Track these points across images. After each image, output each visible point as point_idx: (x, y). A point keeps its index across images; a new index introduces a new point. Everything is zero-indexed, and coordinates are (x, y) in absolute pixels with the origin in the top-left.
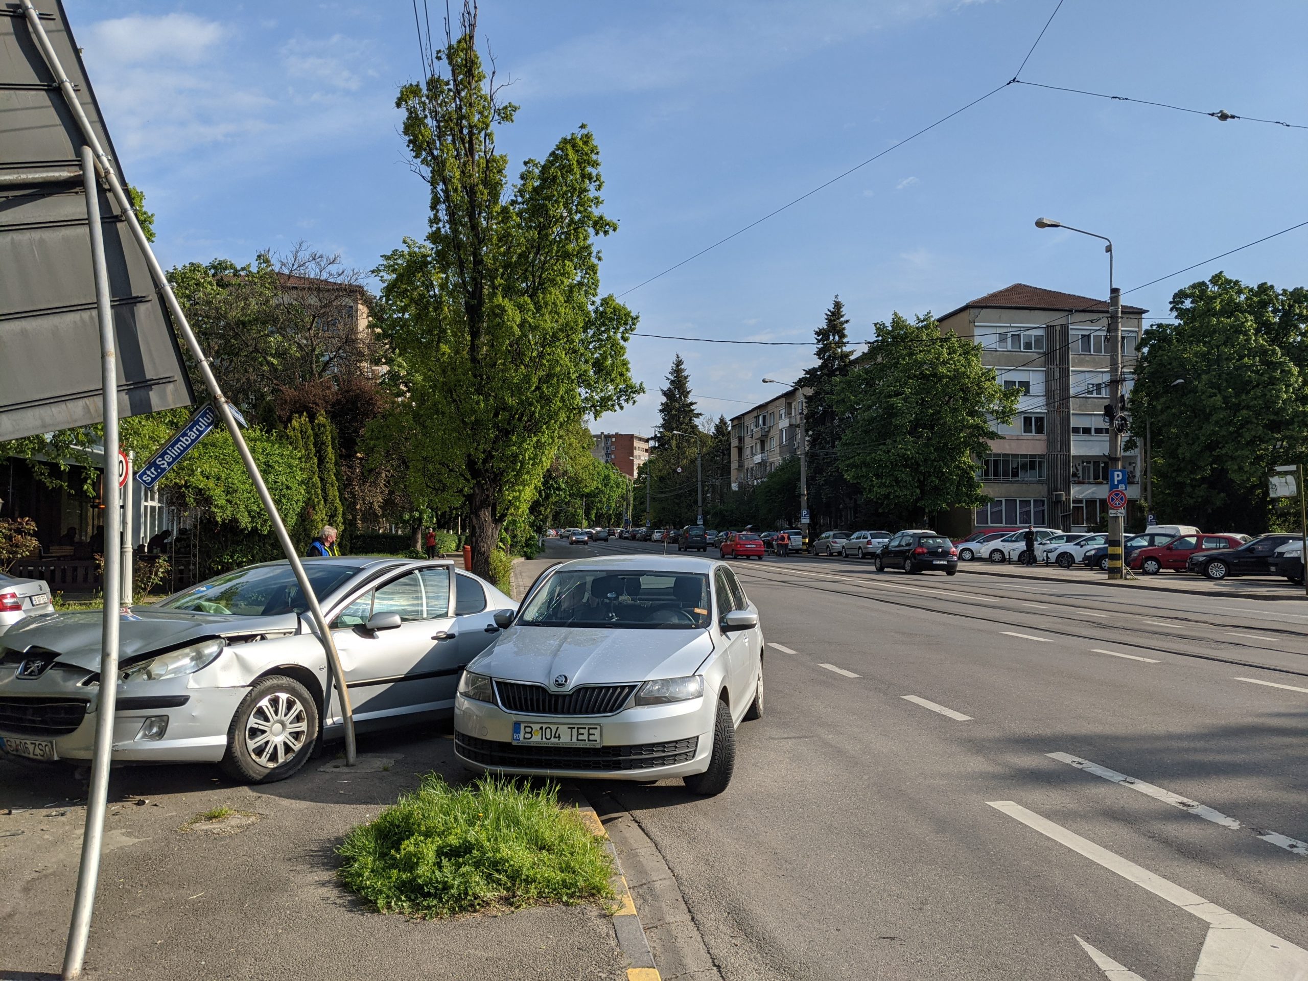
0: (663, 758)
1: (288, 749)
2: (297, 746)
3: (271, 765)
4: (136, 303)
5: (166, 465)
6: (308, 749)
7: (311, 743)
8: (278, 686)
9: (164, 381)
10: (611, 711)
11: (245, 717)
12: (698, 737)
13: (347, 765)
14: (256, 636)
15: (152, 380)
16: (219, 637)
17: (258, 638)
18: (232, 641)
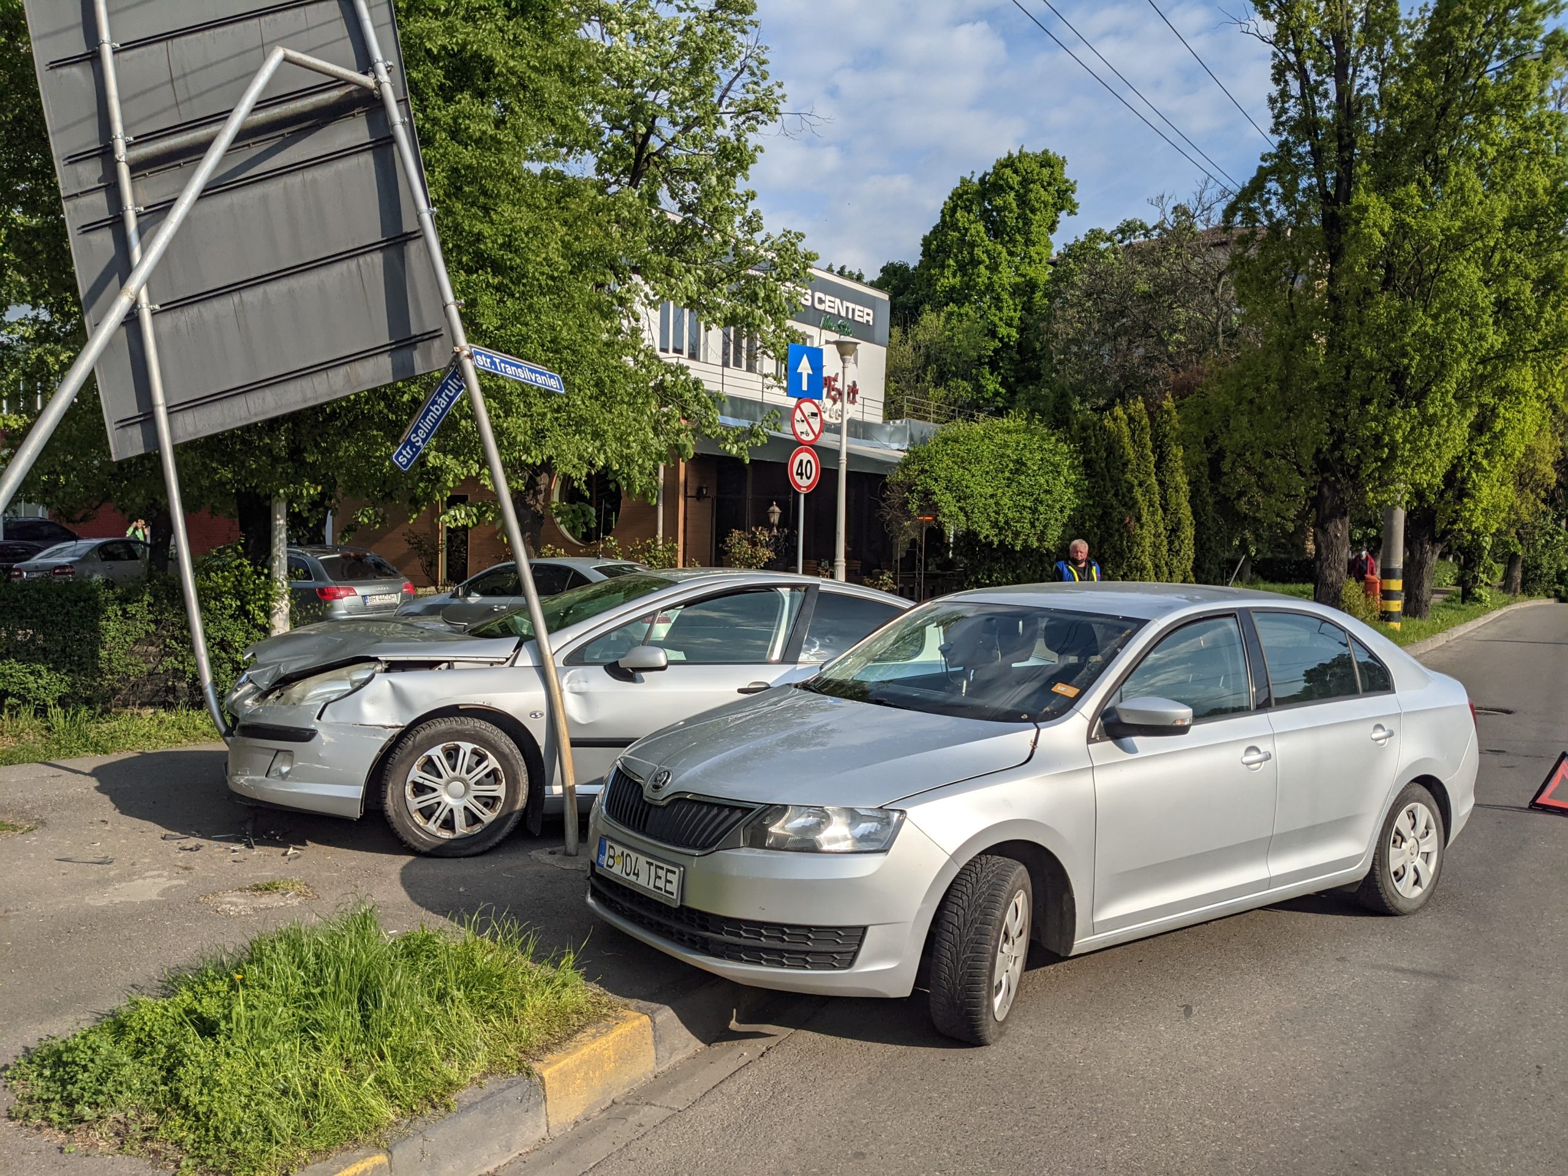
0: (780, 952)
1: (473, 819)
2: (488, 816)
3: (446, 835)
4: (406, 241)
5: (420, 443)
6: (506, 823)
7: (511, 814)
8: (458, 731)
9: (427, 337)
10: (703, 847)
11: (403, 767)
12: (865, 929)
13: (567, 854)
14: (441, 662)
15: (416, 336)
16: (376, 660)
17: (444, 666)
18: (393, 667)
